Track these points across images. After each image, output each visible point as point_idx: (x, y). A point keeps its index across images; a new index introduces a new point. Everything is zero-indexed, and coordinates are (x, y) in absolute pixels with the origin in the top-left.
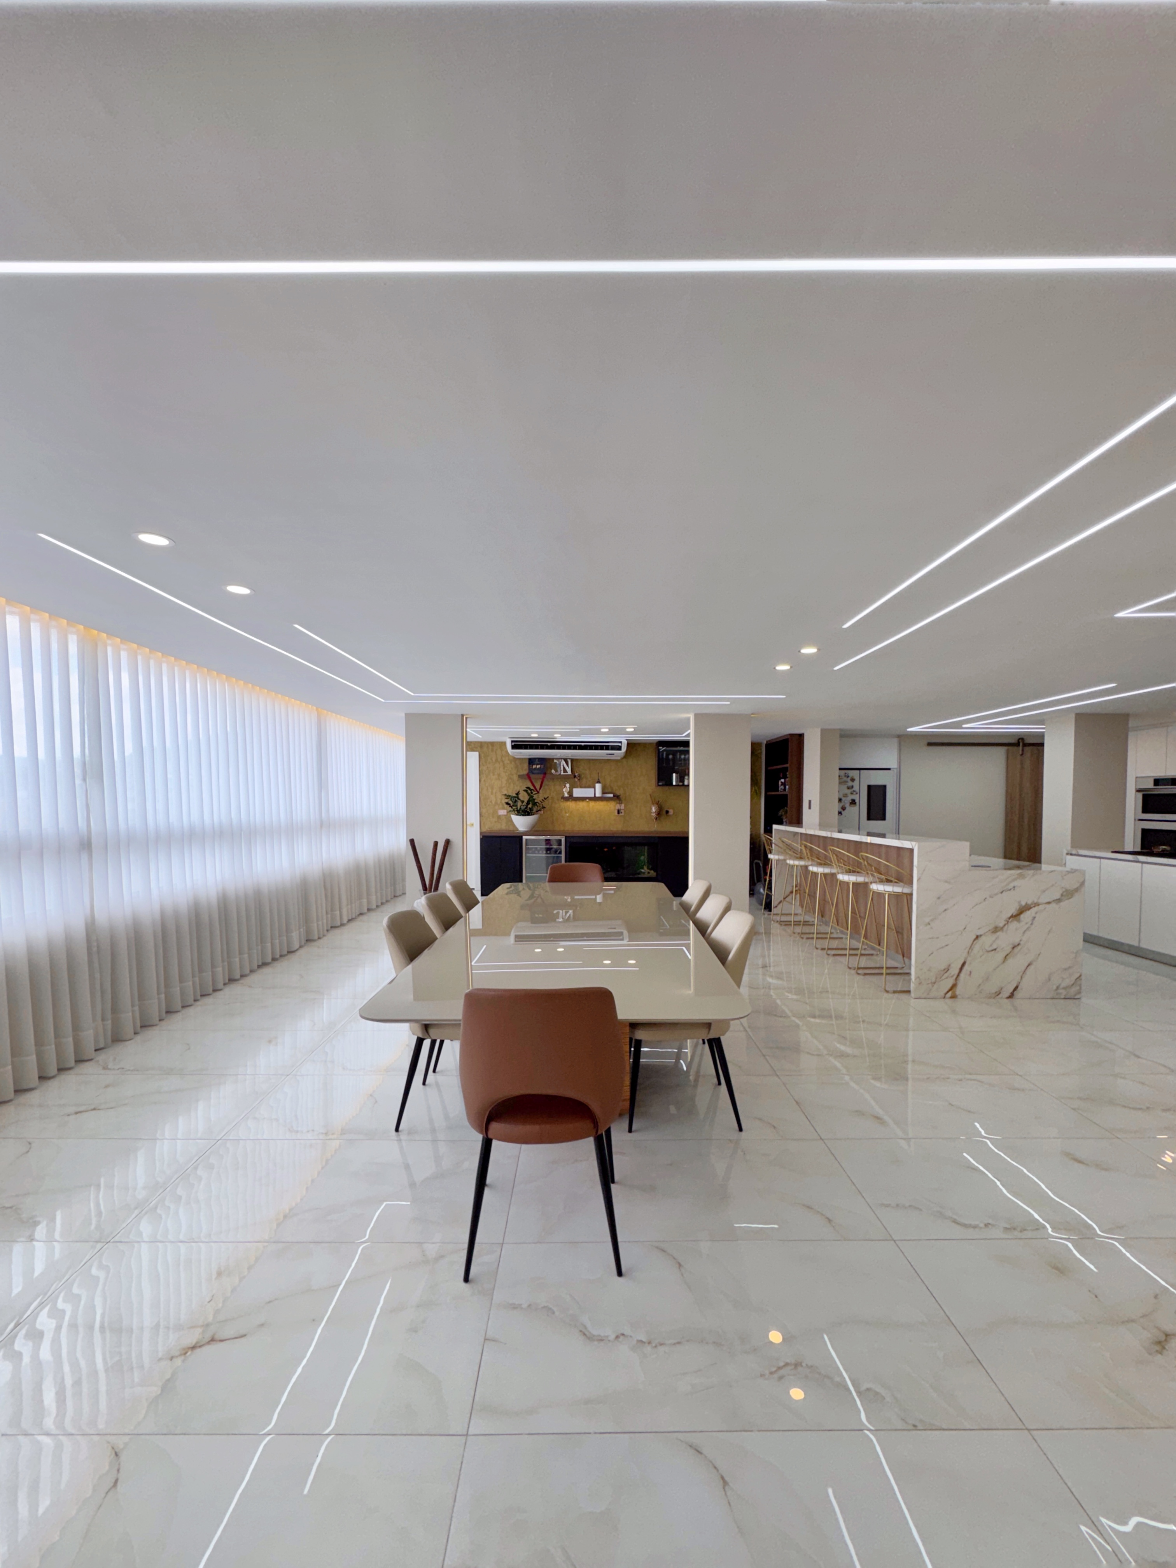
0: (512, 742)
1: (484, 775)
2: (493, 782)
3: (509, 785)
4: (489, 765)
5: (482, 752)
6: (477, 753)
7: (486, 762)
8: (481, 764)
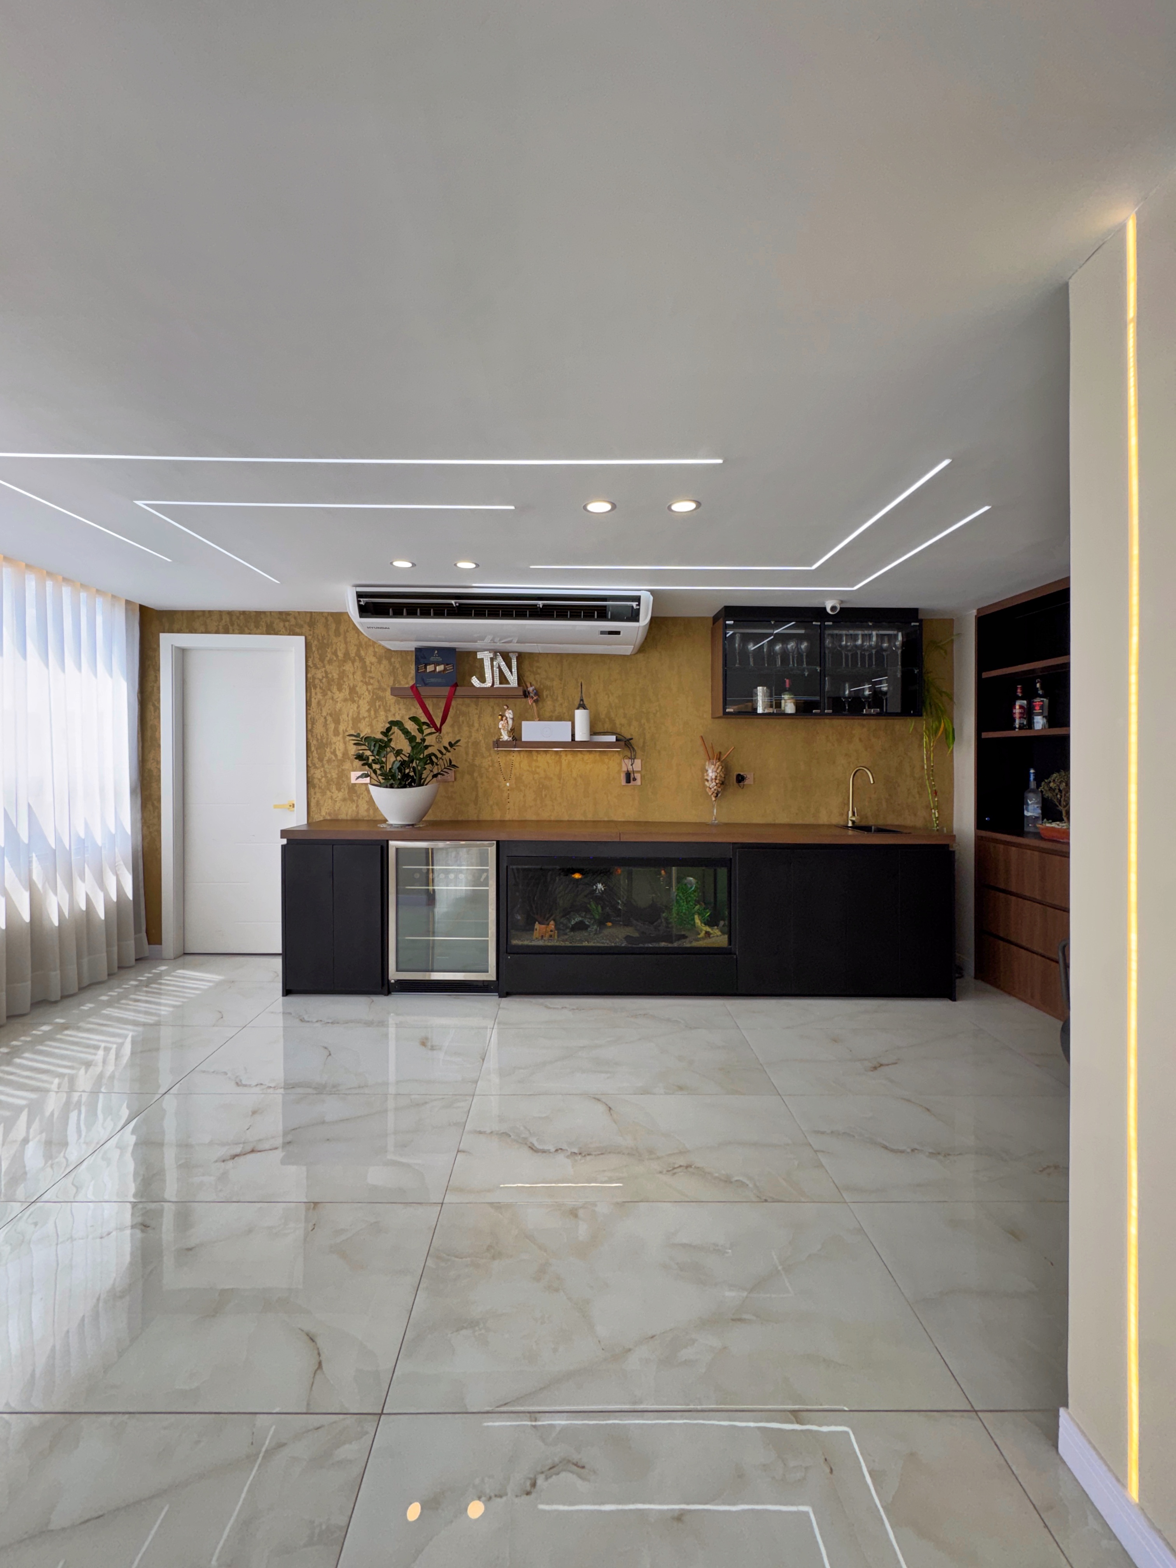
0: (360, 595)
1: (318, 689)
2: (338, 706)
3: (375, 714)
4: (329, 668)
5: (313, 637)
6: (303, 638)
7: (322, 660)
8: (310, 664)
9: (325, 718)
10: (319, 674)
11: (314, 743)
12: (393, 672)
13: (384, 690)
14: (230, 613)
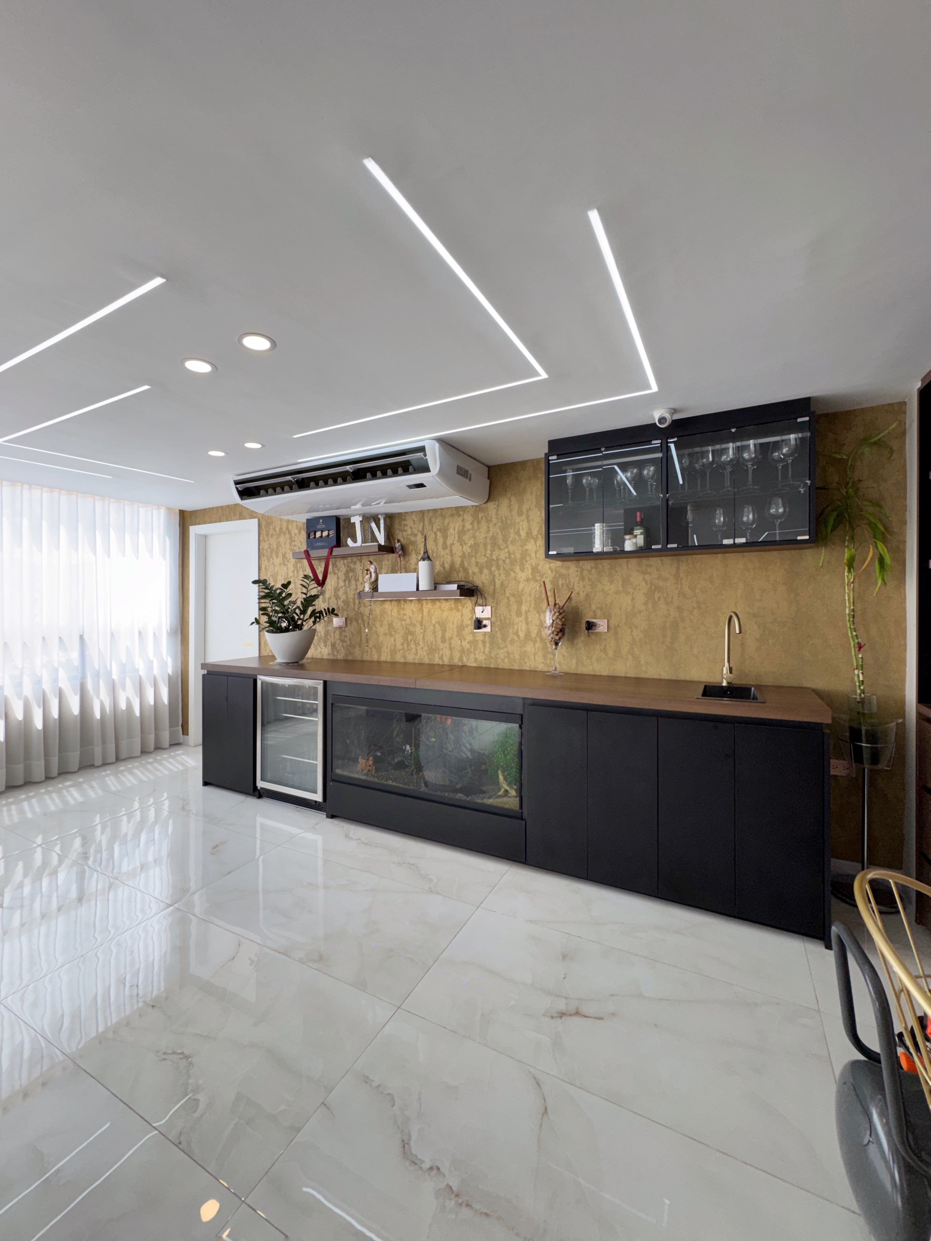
0: (237, 483)
1: (265, 560)
2: (277, 568)
3: (297, 574)
4: (271, 540)
5: (263, 518)
6: (256, 520)
7: (267, 535)
8: (261, 539)
10: (266, 545)
14: (222, 507)
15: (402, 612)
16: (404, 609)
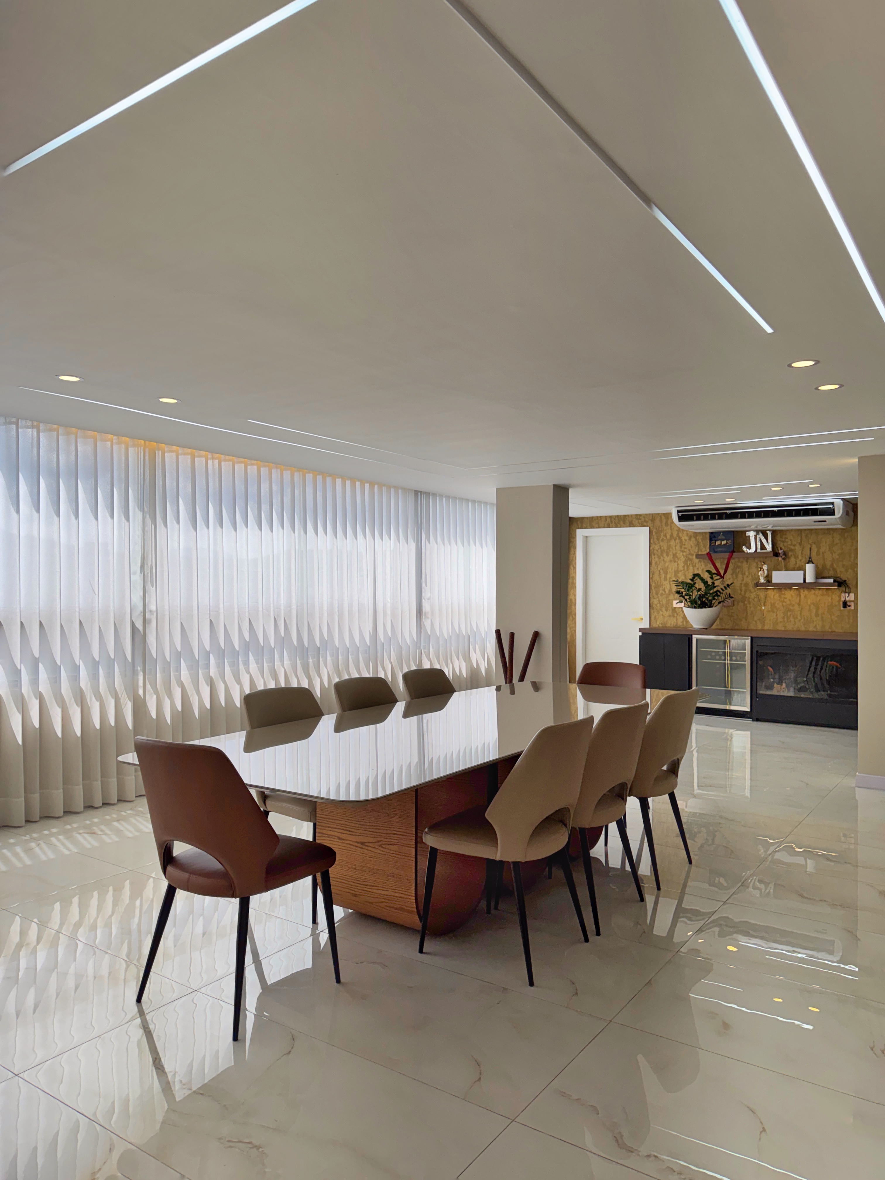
0: (679, 511)
1: (656, 556)
2: (667, 564)
3: (687, 568)
4: (661, 544)
5: (653, 527)
6: (648, 528)
7: (658, 539)
8: (652, 542)
9: (659, 571)
10: (657, 547)
11: (653, 585)
12: (698, 545)
13: (692, 555)
14: (611, 517)
15: (783, 596)
16: (784, 594)
